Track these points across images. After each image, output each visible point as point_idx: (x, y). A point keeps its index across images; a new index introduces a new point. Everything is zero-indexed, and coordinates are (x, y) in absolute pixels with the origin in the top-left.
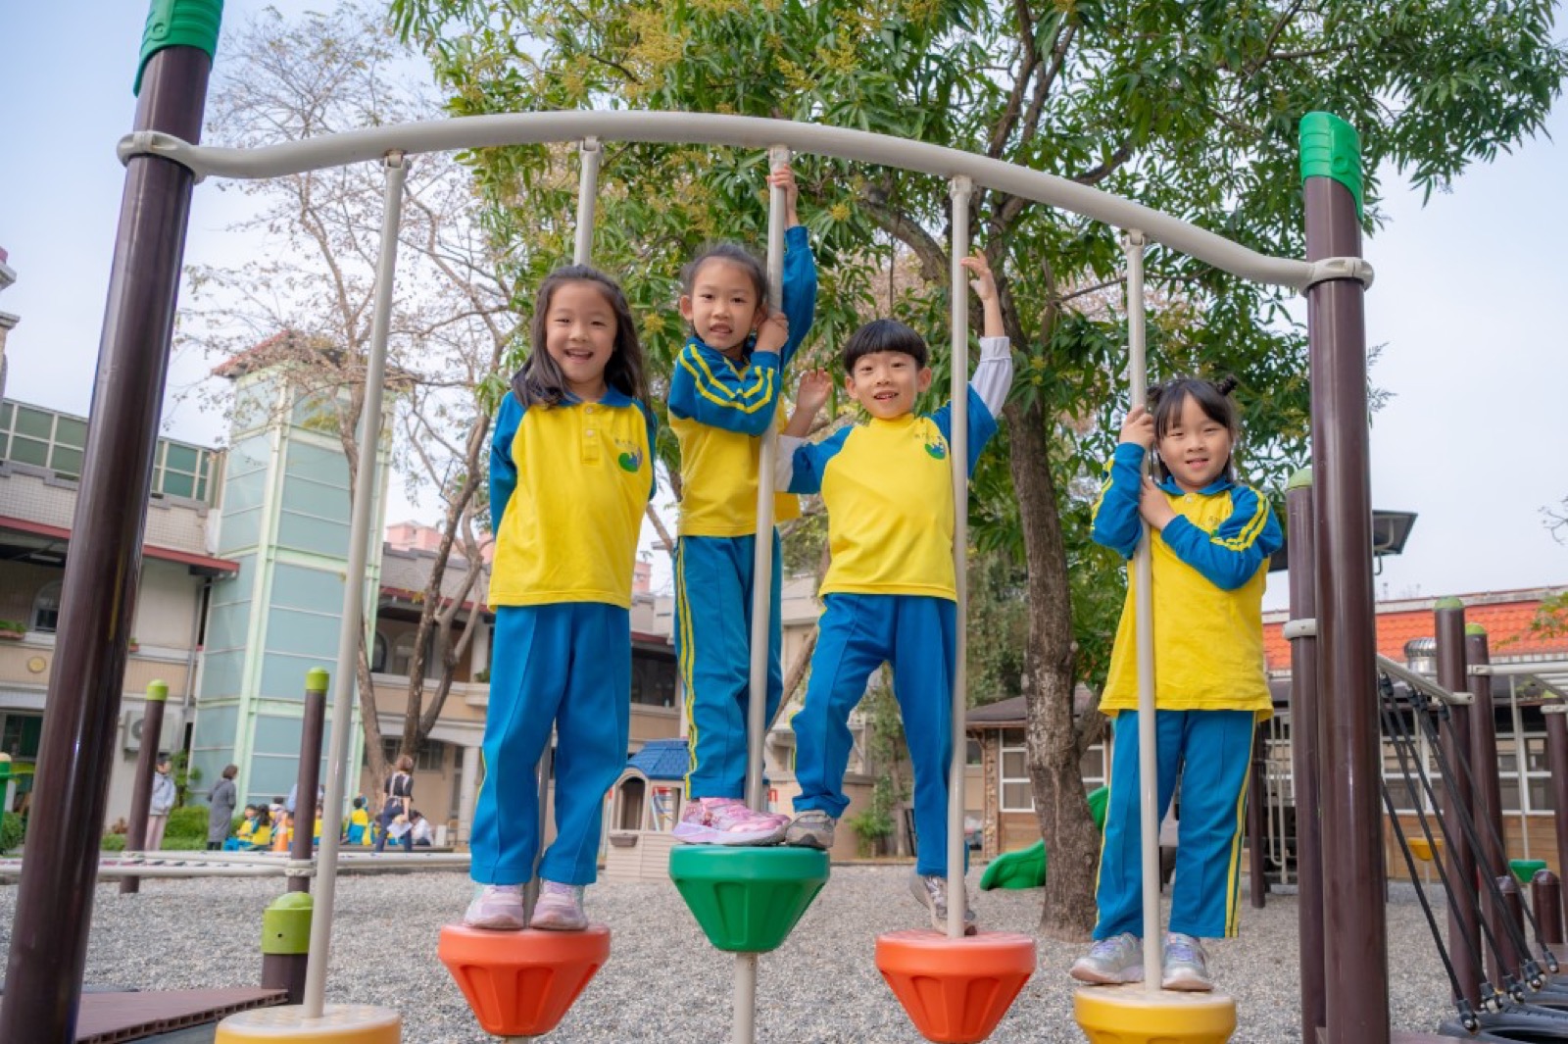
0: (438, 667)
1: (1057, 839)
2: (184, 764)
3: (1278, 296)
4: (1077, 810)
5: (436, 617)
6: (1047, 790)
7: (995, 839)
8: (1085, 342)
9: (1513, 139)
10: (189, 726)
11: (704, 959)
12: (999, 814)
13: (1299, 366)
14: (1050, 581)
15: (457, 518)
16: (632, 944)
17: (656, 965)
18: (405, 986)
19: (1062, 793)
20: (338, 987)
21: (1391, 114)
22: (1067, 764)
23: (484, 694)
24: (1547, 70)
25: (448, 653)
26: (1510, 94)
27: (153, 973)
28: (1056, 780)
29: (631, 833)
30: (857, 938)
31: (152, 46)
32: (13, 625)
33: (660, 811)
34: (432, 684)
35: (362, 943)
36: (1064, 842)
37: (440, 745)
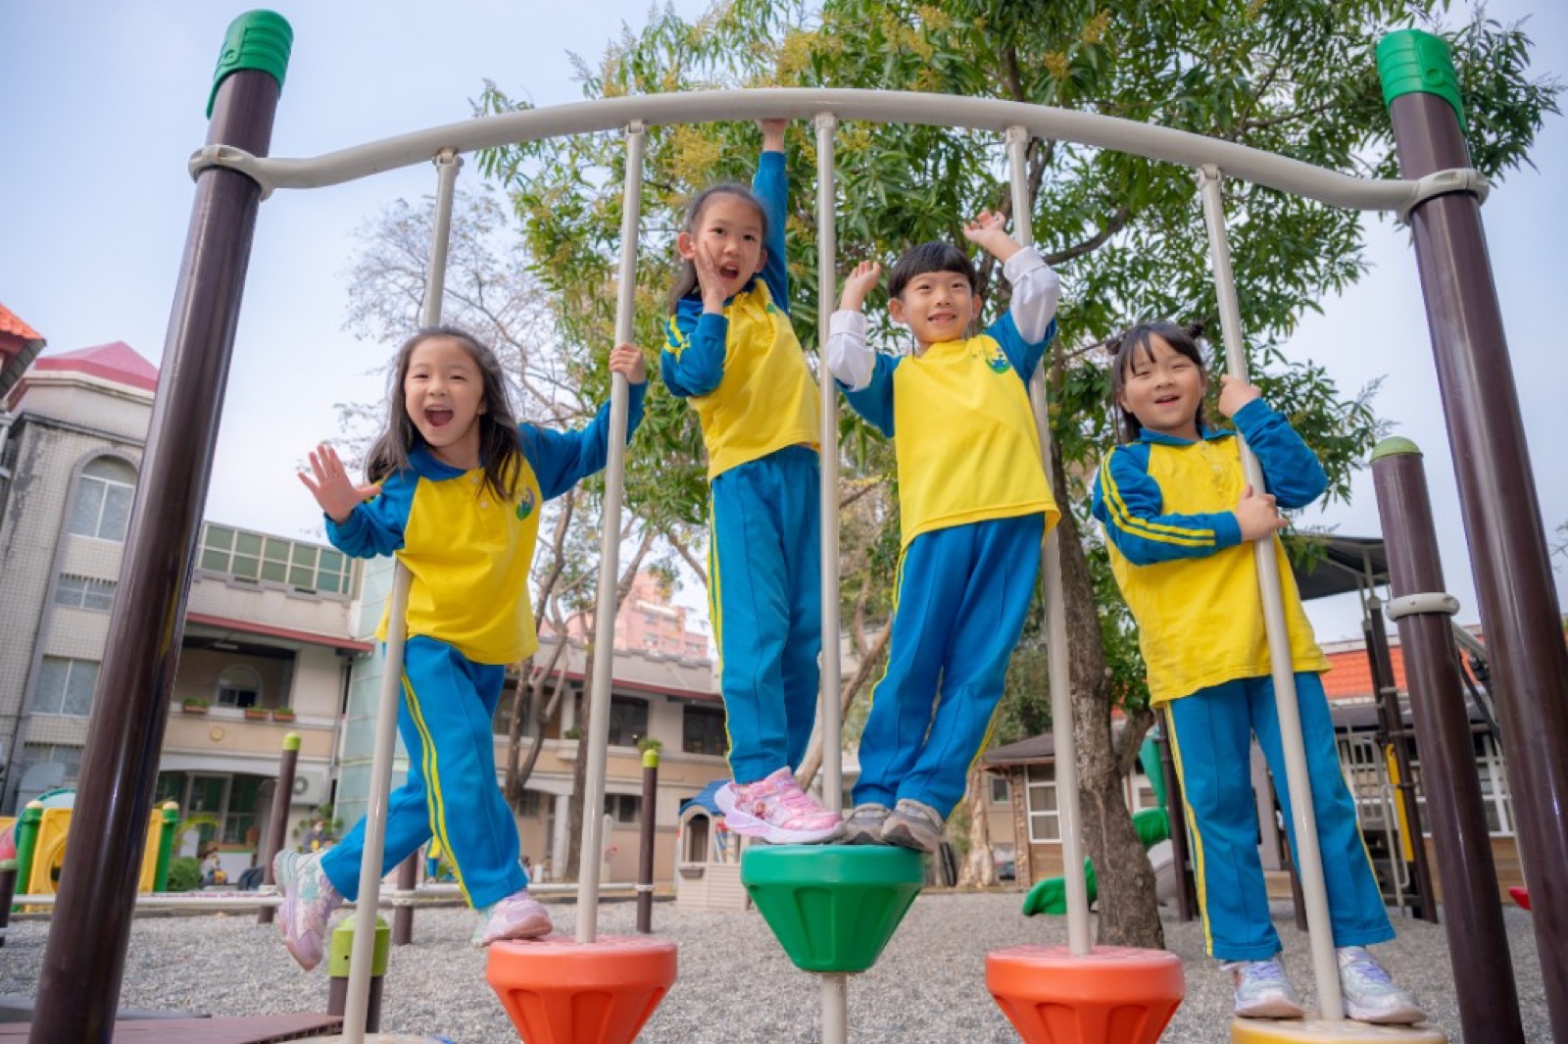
0: (534, 727)
1: (1106, 861)
2: (330, 815)
3: (1272, 341)
4: (1123, 831)
5: (531, 681)
6: (1092, 813)
7: (1027, 868)
8: (1096, 387)
9: (1495, 175)
10: (334, 783)
11: (772, 984)
12: (1030, 845)
13: (1300, 403)
14: (1081, 611)
15: (546, 597)
16: (702, 968)
17: (726, 990)
18: (487, 1010)
19: (1107, 817)
20: (426, 1012)
21: (1368, 166)
22: (1110, 787)
23: (571, 749)
24: (1526, 105)
25: (541, 714)
26: (1490, 132)
27: (263, 997)
28: (1099, 802)
29: (698, 865)
30: (917, 963)
31: (224, 70)
32: (200, 701)
33: (723, 848)
34: (527, 741)
35: (455, 969)
36: (1113, 864)
37: (536, 795)
